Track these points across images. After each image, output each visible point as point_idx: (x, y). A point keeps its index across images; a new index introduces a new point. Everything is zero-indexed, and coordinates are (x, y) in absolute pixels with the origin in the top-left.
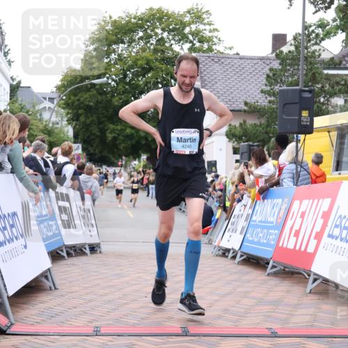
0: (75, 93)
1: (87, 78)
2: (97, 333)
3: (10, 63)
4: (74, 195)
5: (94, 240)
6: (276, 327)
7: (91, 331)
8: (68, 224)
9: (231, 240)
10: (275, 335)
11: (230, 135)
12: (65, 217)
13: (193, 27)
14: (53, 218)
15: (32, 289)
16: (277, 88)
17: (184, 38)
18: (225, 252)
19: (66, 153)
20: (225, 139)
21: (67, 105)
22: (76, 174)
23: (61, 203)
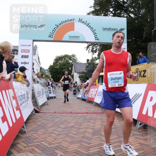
0: (52, 69)
1: (54, 67)
2: (55, 113)
3: (40, 64)
4: (51, 88)
5: (55, 96)
6: (88, 111)
7: (54, 112)
8: (50, 93)
9: (80, 96)
10: (87, 113)
11: (79, 77)
12: (50, 92)
13: (73, 58)
14: (48, 92)
15: (44, 105)
16: (88, 69)
17: (71, 60)
18: (78, 98)
19: (50, 80)
20: (78, 78)
21: (50, 71)
22: (52, 84)
23: (49, 89)
